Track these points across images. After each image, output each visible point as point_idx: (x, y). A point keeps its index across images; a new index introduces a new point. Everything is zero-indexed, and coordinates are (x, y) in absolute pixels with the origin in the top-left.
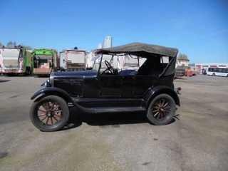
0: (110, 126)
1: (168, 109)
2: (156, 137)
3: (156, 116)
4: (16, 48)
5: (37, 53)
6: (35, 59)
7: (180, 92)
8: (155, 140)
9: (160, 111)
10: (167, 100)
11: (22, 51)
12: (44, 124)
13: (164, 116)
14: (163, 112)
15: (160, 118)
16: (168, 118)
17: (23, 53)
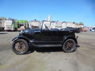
0: (46, 53)
1: (72, 46)
2: (66, 58)
3: (67, 49)
4: (11, 20)
5: (19, 22)
6: (18, 24)
7: (78, 38)
8: (66, 59)
9: (69, 46)
10: (72, 42)
11: (13, 21)
12: (18, 51)
13: (70, 49)
14: (70, 47)
15: (69, 49)
16: (72, 49)
17: (14, 22)
